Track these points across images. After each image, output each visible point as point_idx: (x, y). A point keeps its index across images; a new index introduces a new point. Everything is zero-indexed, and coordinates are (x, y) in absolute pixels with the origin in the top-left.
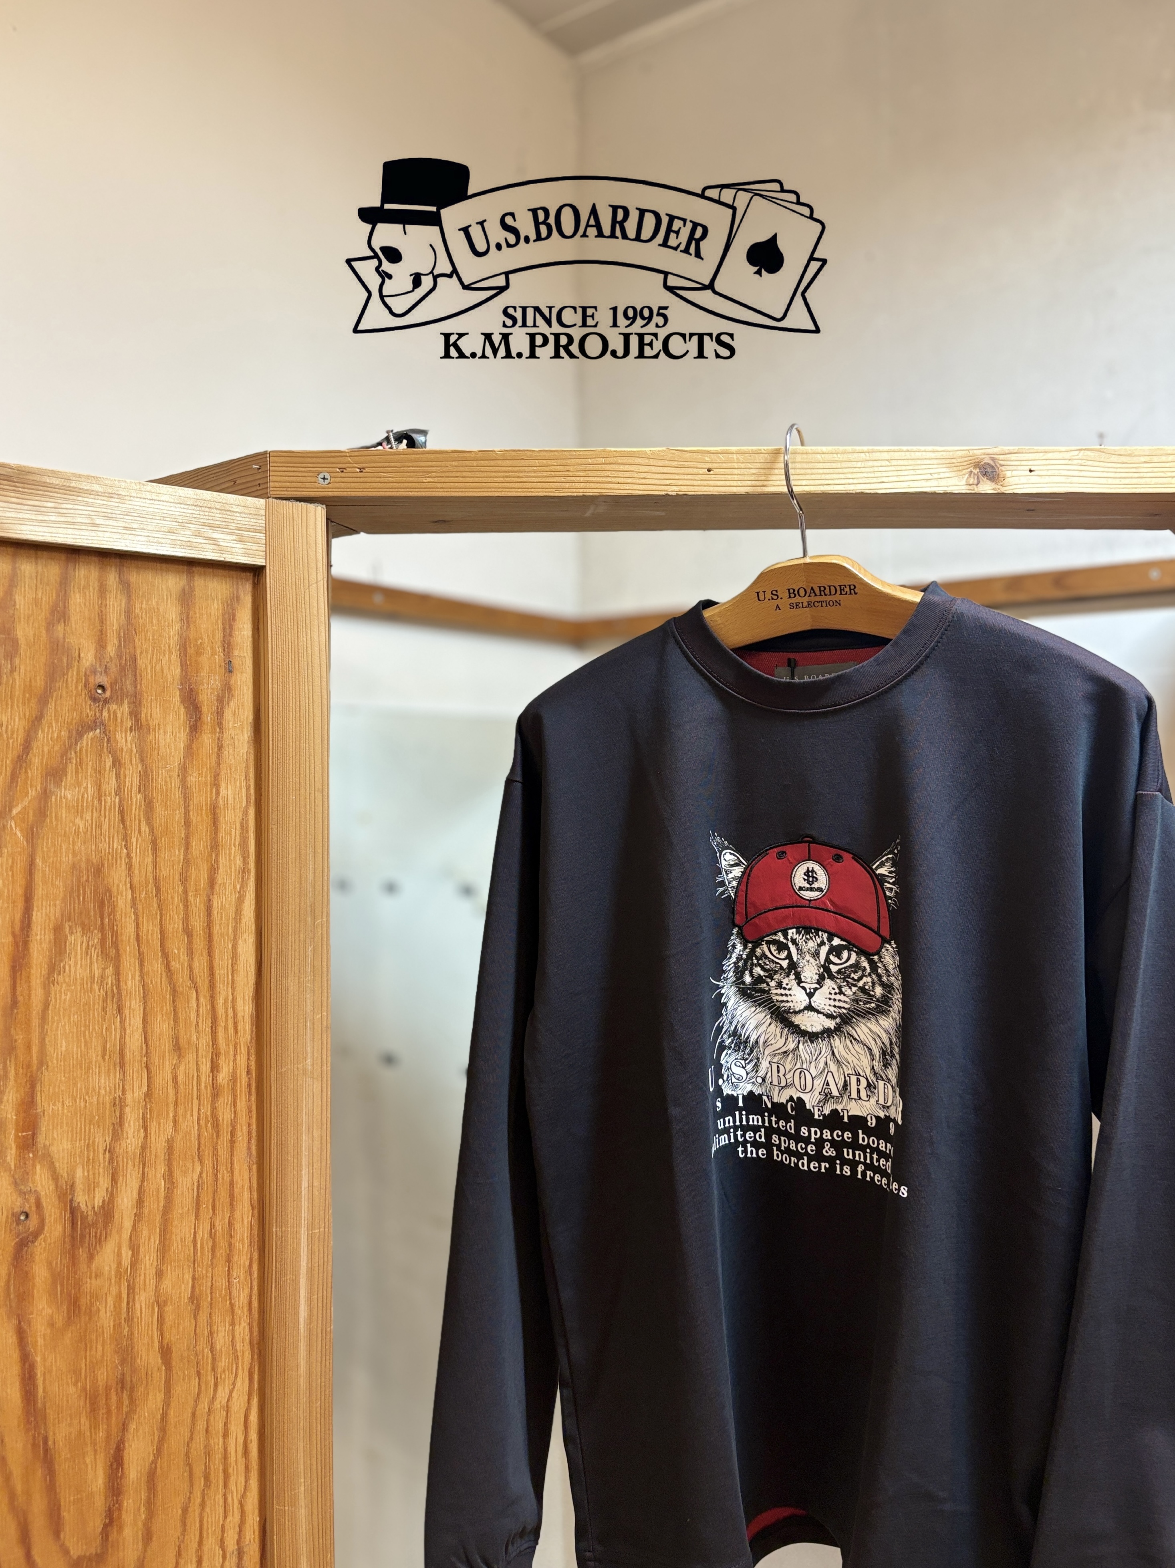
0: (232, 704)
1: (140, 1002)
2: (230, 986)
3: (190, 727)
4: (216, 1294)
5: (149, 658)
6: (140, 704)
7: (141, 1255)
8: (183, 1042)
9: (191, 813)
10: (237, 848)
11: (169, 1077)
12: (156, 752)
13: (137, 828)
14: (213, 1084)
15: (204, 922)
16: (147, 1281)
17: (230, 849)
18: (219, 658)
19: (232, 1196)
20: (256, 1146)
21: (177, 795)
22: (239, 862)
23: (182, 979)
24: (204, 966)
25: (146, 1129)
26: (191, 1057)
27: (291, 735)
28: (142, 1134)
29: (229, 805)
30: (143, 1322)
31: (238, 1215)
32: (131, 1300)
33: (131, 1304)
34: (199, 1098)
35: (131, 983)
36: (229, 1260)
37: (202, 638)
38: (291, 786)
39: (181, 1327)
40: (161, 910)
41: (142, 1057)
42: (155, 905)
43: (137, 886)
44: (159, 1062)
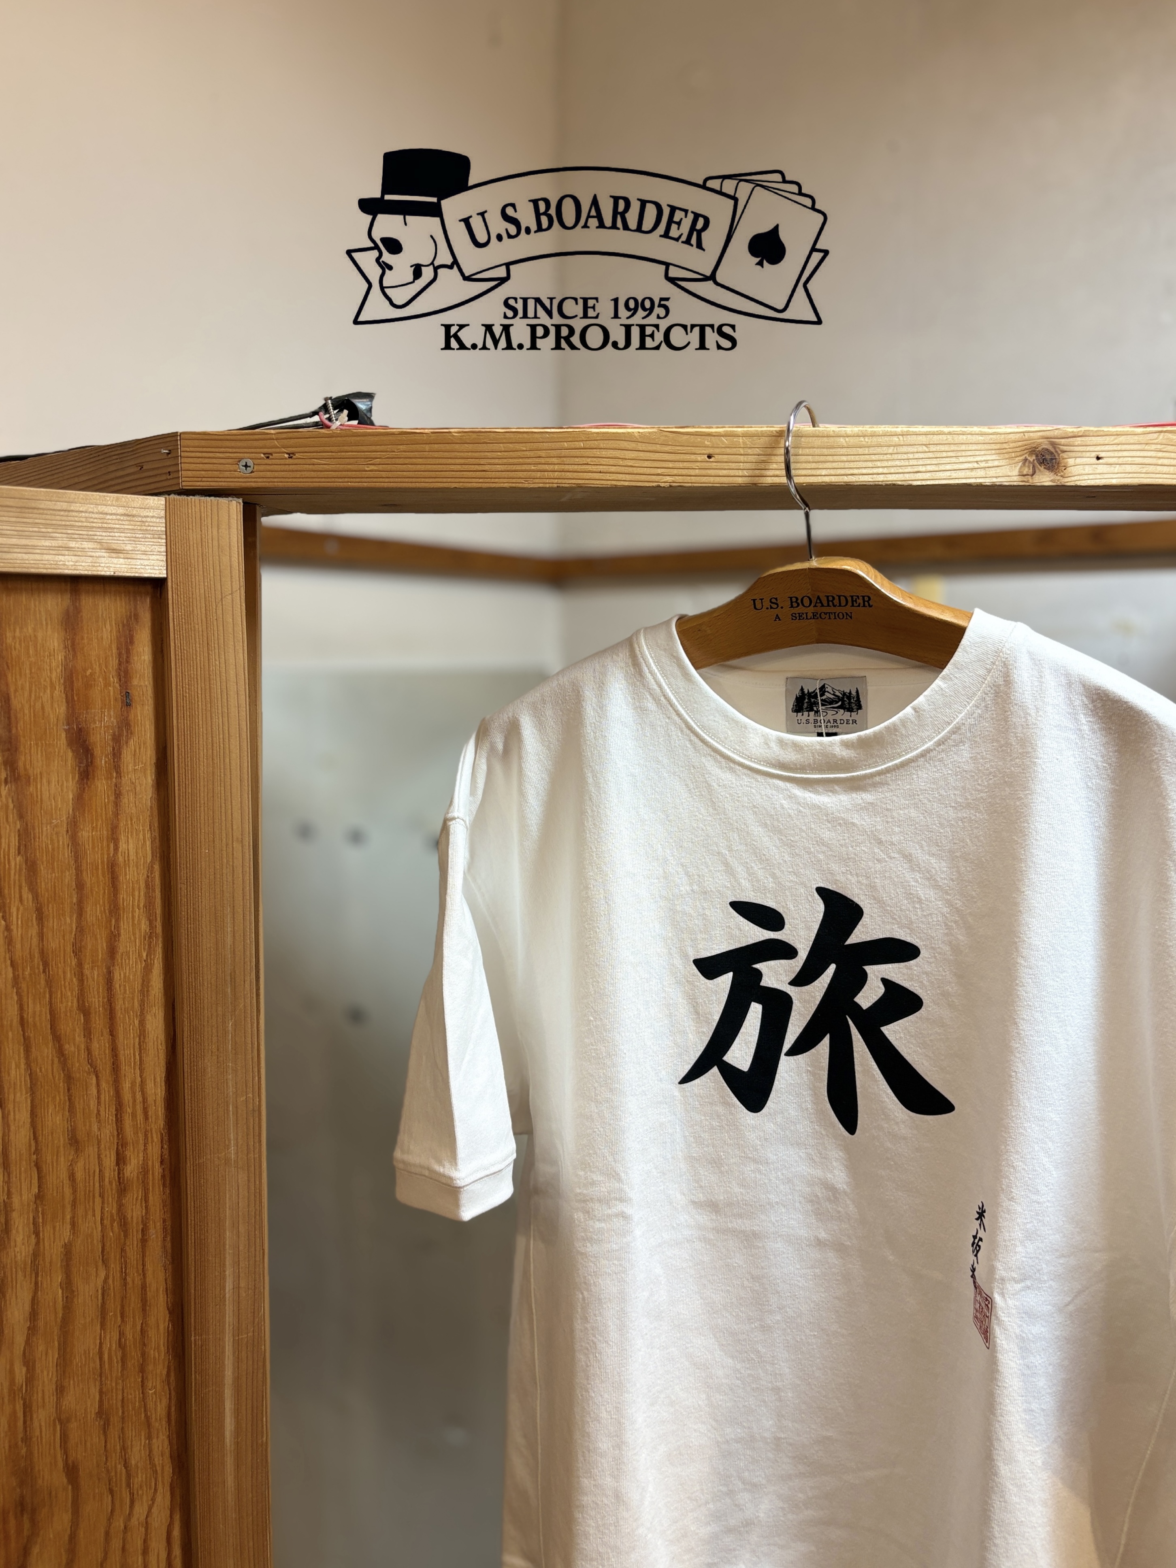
0: (131, 742)
1: (27, 1093)
2: (137, 1068)
3: (80, 774)
4: (128, 1407)
5: (26, 694)
6: (16, 751)
7: (38, 1371)
8: (81, 1135)
9: (84, 873)
10: (142, 910)
11: (64, 1175)
12: (39, 805)
13: (17, 896)
14: (119, 1178)
15: (103, 998)
16: (47, 1397)
17: (133, 911)
18: (114, 690)
19: (144, 1302)
20: (172, 1243)
21: (65, 854)
22: (144, 926)
23: (79, 1064)
24: (105, 1046)
25: (37, 1233)
26: (91, 1151)
27: (202, 778)
28: (33, 1240)
29: (131, 862)
30: (44, 1440)
31: (152, 1321)
32: (28, 1418)
33: (28, 1423)
34: (102, 1195)
35: (16, 1074)
36: (142, 1370)
37: (92, 669)
38: (203, 837)
39: (88, 1444)
40: (50, 988)
41: (30, 1155)
42: (43, 982)
43: (20, 962)
44: (52, 1159)
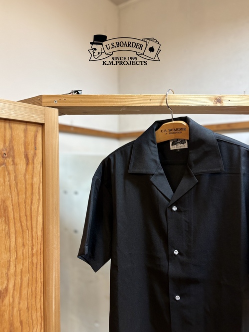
0: (36, 158)
1: (14, 234)
2: (36, 228)
3: (26, 164)
4: (33, 306)
5: (17, 146)
6: (14, 158)
7: (15, 299)
8: (25, 244)
9: (27, 185)
11: (21, 253)
12: (18, 170)
13: (14, 190)
14: (32, 253)
15: (30, 213)
16: (17, 305)
17: (36, 194)
18: (33, 146)
19: (36, 281)
21: (23, 181)
22: (38, 197)
23: (25, 228)
24: (30, 224)
26: (27, 247)
28: (15, 268)
29: (36, 183)
30: (16, 316)
31: (38, 286)
32: (13, 311)
34: (29, 257)
35: (12, 230)
36: (36, 297)
37: (29, 141)
39: (25, 316)
40: (20, 211)
41: (15, 248)
42: (18, 209)
43: (14, 205)
44: (19, 249)
